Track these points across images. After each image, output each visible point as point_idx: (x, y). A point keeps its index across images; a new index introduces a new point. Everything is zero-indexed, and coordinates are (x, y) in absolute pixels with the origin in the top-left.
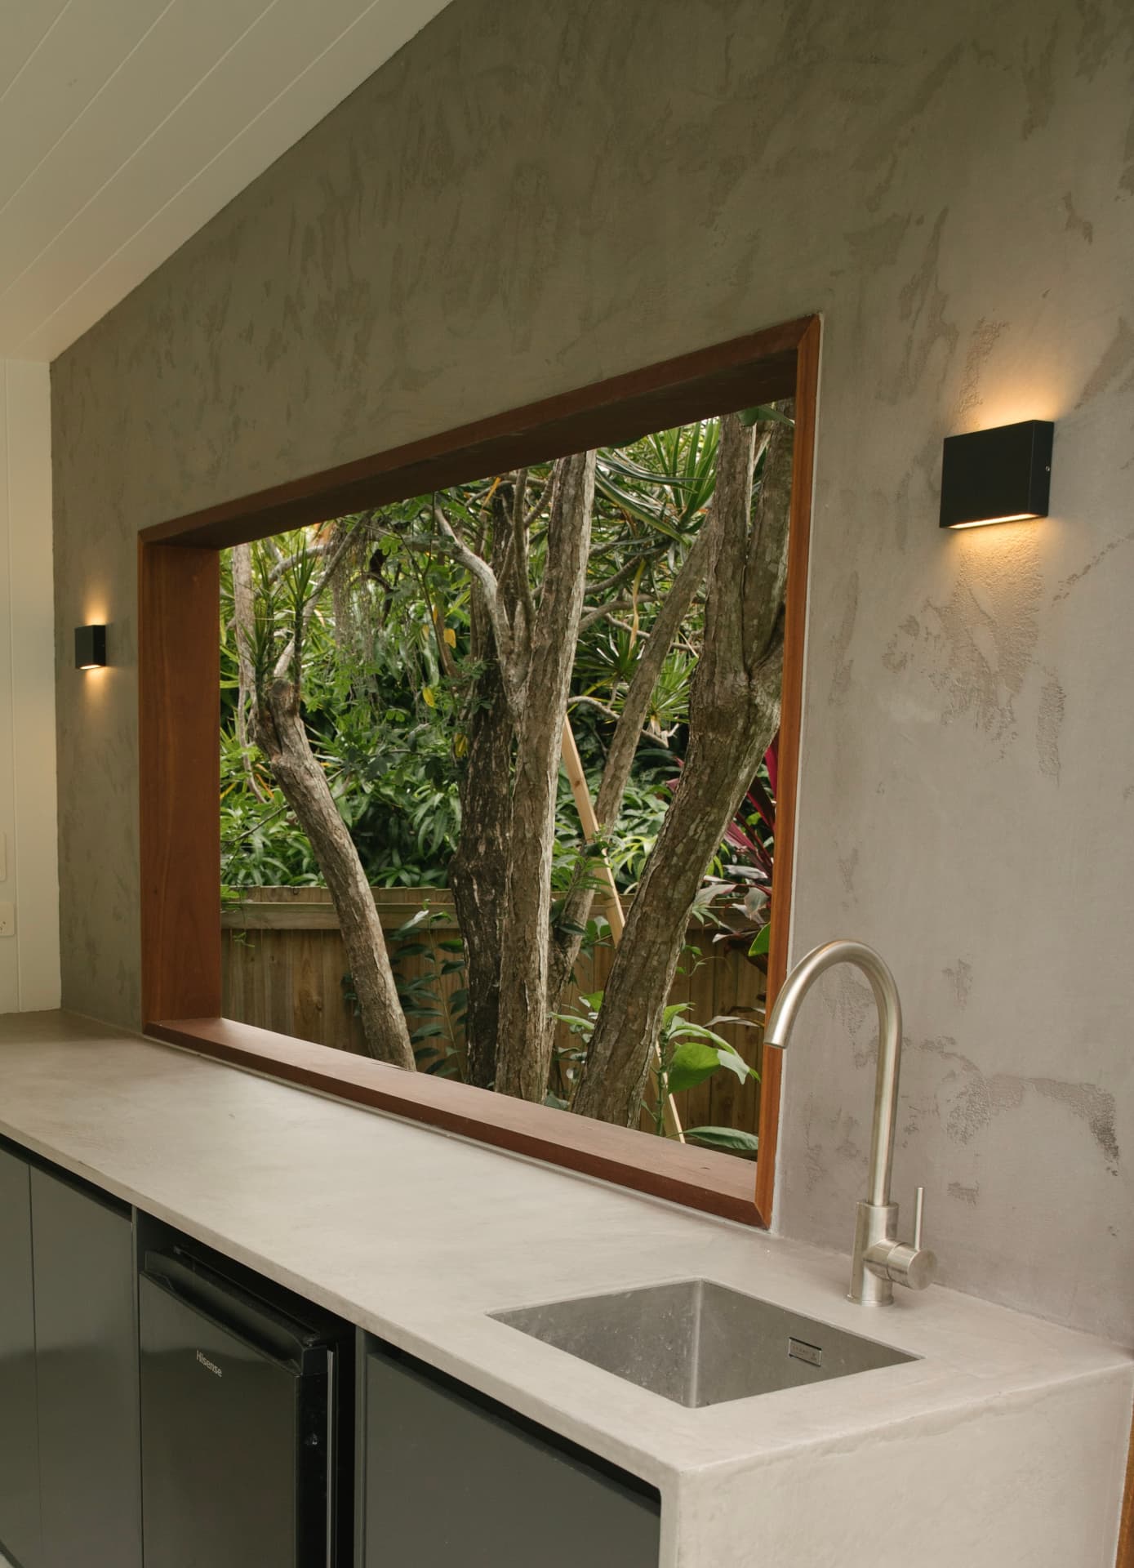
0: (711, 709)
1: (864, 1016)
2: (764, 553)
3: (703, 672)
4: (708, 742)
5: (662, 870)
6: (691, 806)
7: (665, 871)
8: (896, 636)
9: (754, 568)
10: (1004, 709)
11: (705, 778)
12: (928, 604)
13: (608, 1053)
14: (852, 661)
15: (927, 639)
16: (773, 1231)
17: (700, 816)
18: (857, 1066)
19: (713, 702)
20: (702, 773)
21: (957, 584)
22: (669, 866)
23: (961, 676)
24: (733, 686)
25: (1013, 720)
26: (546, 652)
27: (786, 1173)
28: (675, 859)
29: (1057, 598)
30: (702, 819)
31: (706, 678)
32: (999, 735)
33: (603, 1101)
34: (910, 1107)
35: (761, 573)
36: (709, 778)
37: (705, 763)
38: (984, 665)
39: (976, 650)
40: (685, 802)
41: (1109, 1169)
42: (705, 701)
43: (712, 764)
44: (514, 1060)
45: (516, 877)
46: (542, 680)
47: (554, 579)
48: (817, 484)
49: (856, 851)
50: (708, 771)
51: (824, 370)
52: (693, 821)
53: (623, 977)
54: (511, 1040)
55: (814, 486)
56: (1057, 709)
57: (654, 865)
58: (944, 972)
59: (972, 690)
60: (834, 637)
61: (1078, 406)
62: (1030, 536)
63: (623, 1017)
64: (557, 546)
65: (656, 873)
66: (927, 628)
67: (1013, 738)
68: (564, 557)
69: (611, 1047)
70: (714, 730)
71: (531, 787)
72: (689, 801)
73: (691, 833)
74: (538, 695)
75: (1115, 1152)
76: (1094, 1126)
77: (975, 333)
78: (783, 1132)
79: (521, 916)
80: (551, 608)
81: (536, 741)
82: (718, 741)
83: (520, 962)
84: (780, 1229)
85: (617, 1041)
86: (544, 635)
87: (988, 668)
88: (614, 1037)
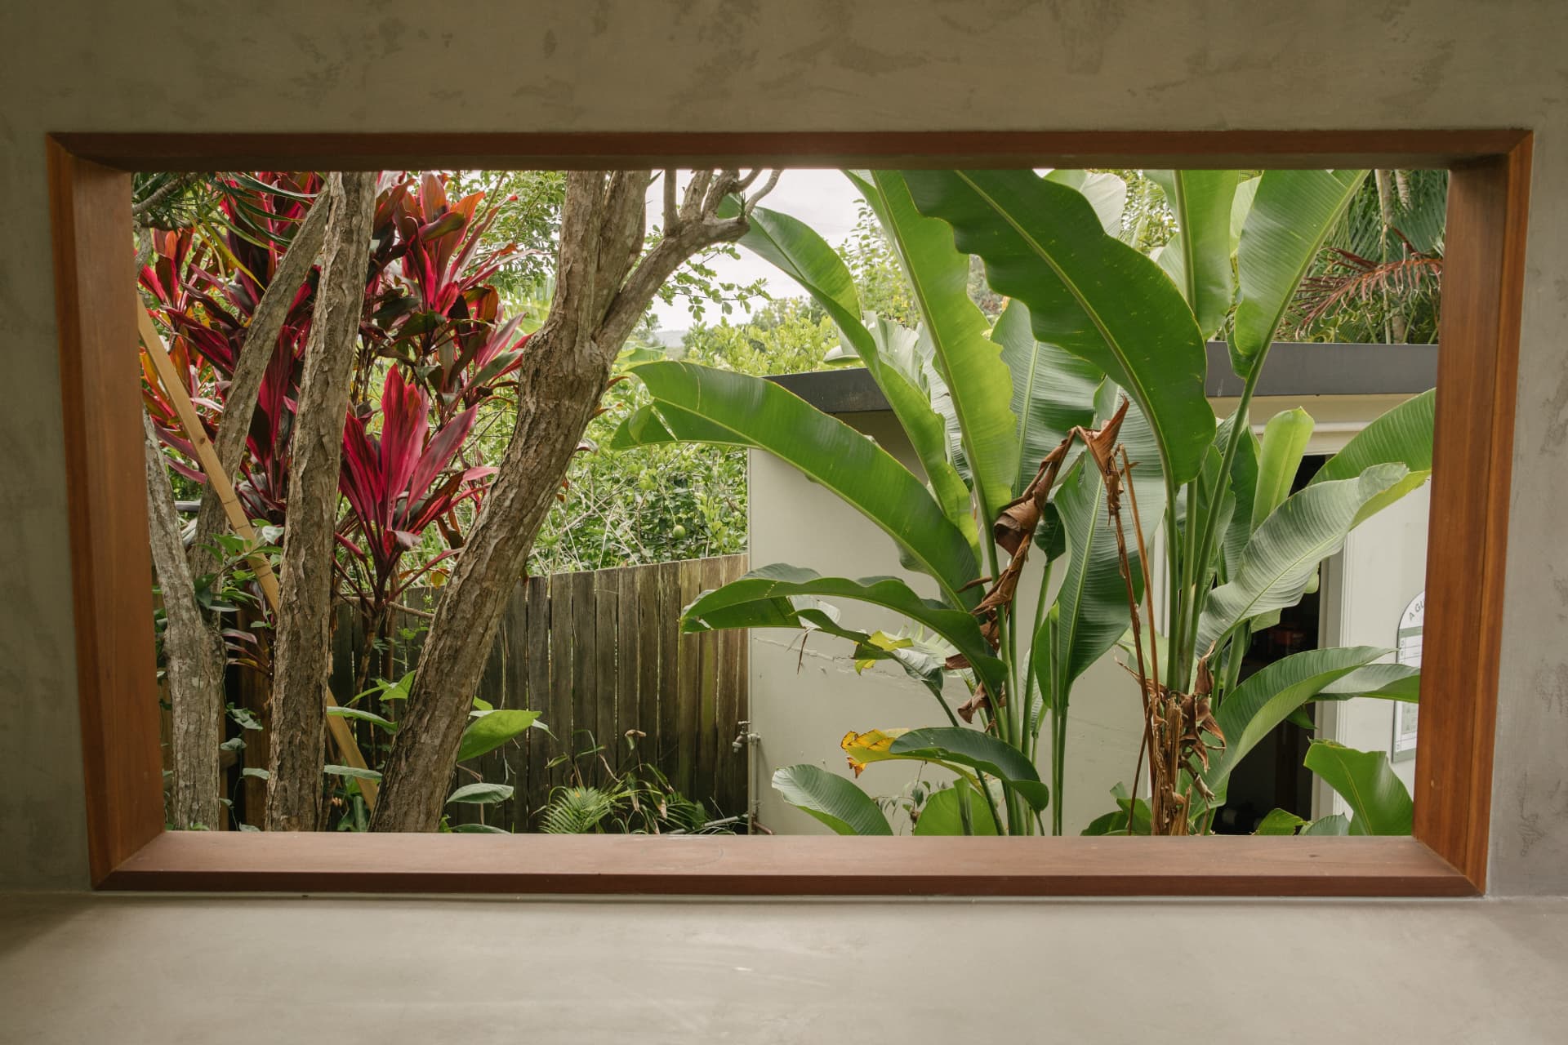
0: (571, 378)
2: (625, 227)
3: (561, 340)
4: (564, 410)
5: (506, 542)
6: (543, 474)
7: (511, 543)
9: (614, 241)
11: (558, 446)
13: (437, 742)
17: (550, 484)
19: (574, 370)
20: (556, 440)
22: (515, 537)
24: (591, 355)
26: (347, 311)
28: (522, 529)
30: (551, 487)
31: (565, 348)
33: (432, 793)
35: (619, 246)
36: (563, 445)
37: (559, 431)
40: (536, 471)
42: (565, 370)
43: (566, 432)
44: (308, 773)
45: (309, 565)
46: (343, 343)
47: (354, 228)
50: (562, 438)
52: (544, 489)
53: (455, 658)
54: (304, 752)
57: (496, 537)
63: (457, 700)
64: (357, 191)
65: (499, 546)
68: (364, 205)
69: (441, 735)
70: (571, 398)
71: (330, 462)
72: (540, 470)
73: (539, 502)
74: (338, 358)
79: (316, 609)
80: (351, 261)
81: (335, 409)
82: (572, 408)
83: (315, 661)
85: (448, 727)
86: (344, 292)
88: (443, 724)
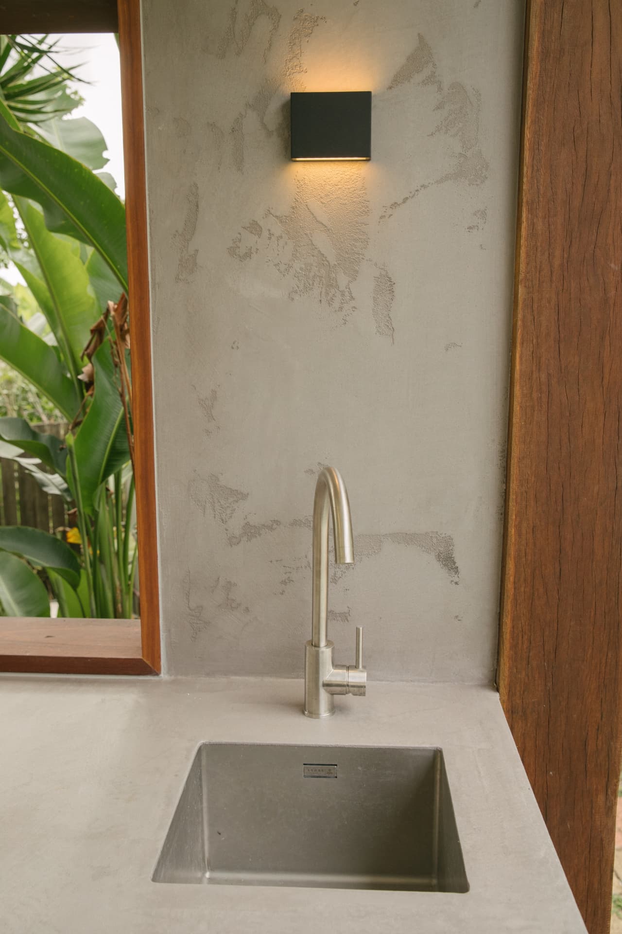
1: (235, 509)
8: (240, 234)
10: (344, 291)
12: (269, 213)
14: (197, 251)
15: (270, 238)
16: (164, 675)
18: (231, 546)
21: (295, 200)
23: (303, 266)
25: (352, 298)
27: (169, 631)
29: (382, 217)
32: (341, 309)
34: (284, 567)
38: (324, 259)
39: (316, 248)
41: (452, 581)
48: (148, 110)
49: (214, 392)
51: (145, 18)
55: (145, 111)
56: (388, 292)
58: (306, 472)
59: (314, 276)
60: (177, 231)
61: (390, 88)
62: (357, 172)
66: (269, 230)
67: (353, 311)
75: (456, 570)
76: (439, 557)
77: (295, 19)
78: (163, 602)
84: (169, 671)
87: (328, 261)
